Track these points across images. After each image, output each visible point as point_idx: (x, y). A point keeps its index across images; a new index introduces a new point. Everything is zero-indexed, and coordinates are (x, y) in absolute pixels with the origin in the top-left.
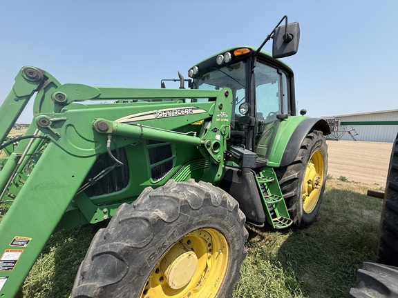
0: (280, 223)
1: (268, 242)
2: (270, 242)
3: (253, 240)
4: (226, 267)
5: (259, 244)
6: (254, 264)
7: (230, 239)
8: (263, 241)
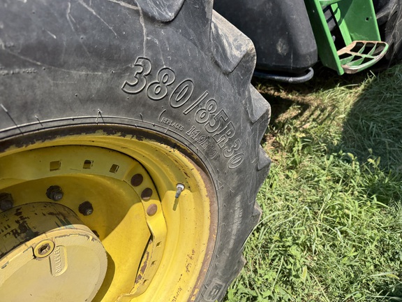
0: (356, 58)
1: (318, 112)
2: (322, 111)
3: (283, 117)
4: (207, 222)
5: (297, 123)
6: (290, 168)
7: (199, 149)
8: (307, 113)
